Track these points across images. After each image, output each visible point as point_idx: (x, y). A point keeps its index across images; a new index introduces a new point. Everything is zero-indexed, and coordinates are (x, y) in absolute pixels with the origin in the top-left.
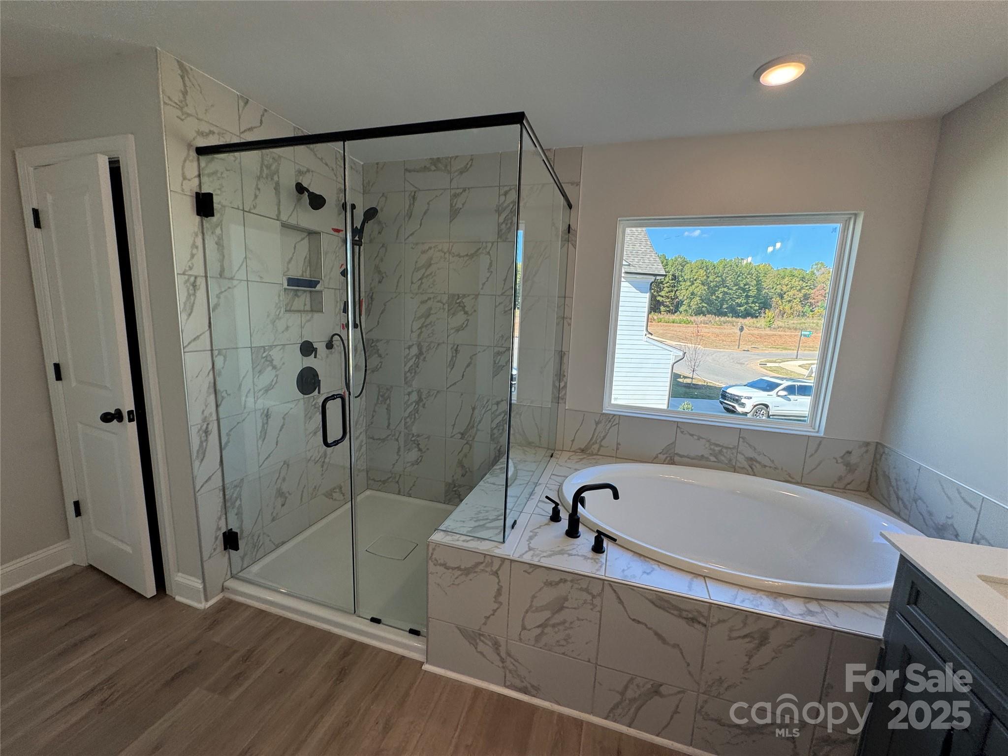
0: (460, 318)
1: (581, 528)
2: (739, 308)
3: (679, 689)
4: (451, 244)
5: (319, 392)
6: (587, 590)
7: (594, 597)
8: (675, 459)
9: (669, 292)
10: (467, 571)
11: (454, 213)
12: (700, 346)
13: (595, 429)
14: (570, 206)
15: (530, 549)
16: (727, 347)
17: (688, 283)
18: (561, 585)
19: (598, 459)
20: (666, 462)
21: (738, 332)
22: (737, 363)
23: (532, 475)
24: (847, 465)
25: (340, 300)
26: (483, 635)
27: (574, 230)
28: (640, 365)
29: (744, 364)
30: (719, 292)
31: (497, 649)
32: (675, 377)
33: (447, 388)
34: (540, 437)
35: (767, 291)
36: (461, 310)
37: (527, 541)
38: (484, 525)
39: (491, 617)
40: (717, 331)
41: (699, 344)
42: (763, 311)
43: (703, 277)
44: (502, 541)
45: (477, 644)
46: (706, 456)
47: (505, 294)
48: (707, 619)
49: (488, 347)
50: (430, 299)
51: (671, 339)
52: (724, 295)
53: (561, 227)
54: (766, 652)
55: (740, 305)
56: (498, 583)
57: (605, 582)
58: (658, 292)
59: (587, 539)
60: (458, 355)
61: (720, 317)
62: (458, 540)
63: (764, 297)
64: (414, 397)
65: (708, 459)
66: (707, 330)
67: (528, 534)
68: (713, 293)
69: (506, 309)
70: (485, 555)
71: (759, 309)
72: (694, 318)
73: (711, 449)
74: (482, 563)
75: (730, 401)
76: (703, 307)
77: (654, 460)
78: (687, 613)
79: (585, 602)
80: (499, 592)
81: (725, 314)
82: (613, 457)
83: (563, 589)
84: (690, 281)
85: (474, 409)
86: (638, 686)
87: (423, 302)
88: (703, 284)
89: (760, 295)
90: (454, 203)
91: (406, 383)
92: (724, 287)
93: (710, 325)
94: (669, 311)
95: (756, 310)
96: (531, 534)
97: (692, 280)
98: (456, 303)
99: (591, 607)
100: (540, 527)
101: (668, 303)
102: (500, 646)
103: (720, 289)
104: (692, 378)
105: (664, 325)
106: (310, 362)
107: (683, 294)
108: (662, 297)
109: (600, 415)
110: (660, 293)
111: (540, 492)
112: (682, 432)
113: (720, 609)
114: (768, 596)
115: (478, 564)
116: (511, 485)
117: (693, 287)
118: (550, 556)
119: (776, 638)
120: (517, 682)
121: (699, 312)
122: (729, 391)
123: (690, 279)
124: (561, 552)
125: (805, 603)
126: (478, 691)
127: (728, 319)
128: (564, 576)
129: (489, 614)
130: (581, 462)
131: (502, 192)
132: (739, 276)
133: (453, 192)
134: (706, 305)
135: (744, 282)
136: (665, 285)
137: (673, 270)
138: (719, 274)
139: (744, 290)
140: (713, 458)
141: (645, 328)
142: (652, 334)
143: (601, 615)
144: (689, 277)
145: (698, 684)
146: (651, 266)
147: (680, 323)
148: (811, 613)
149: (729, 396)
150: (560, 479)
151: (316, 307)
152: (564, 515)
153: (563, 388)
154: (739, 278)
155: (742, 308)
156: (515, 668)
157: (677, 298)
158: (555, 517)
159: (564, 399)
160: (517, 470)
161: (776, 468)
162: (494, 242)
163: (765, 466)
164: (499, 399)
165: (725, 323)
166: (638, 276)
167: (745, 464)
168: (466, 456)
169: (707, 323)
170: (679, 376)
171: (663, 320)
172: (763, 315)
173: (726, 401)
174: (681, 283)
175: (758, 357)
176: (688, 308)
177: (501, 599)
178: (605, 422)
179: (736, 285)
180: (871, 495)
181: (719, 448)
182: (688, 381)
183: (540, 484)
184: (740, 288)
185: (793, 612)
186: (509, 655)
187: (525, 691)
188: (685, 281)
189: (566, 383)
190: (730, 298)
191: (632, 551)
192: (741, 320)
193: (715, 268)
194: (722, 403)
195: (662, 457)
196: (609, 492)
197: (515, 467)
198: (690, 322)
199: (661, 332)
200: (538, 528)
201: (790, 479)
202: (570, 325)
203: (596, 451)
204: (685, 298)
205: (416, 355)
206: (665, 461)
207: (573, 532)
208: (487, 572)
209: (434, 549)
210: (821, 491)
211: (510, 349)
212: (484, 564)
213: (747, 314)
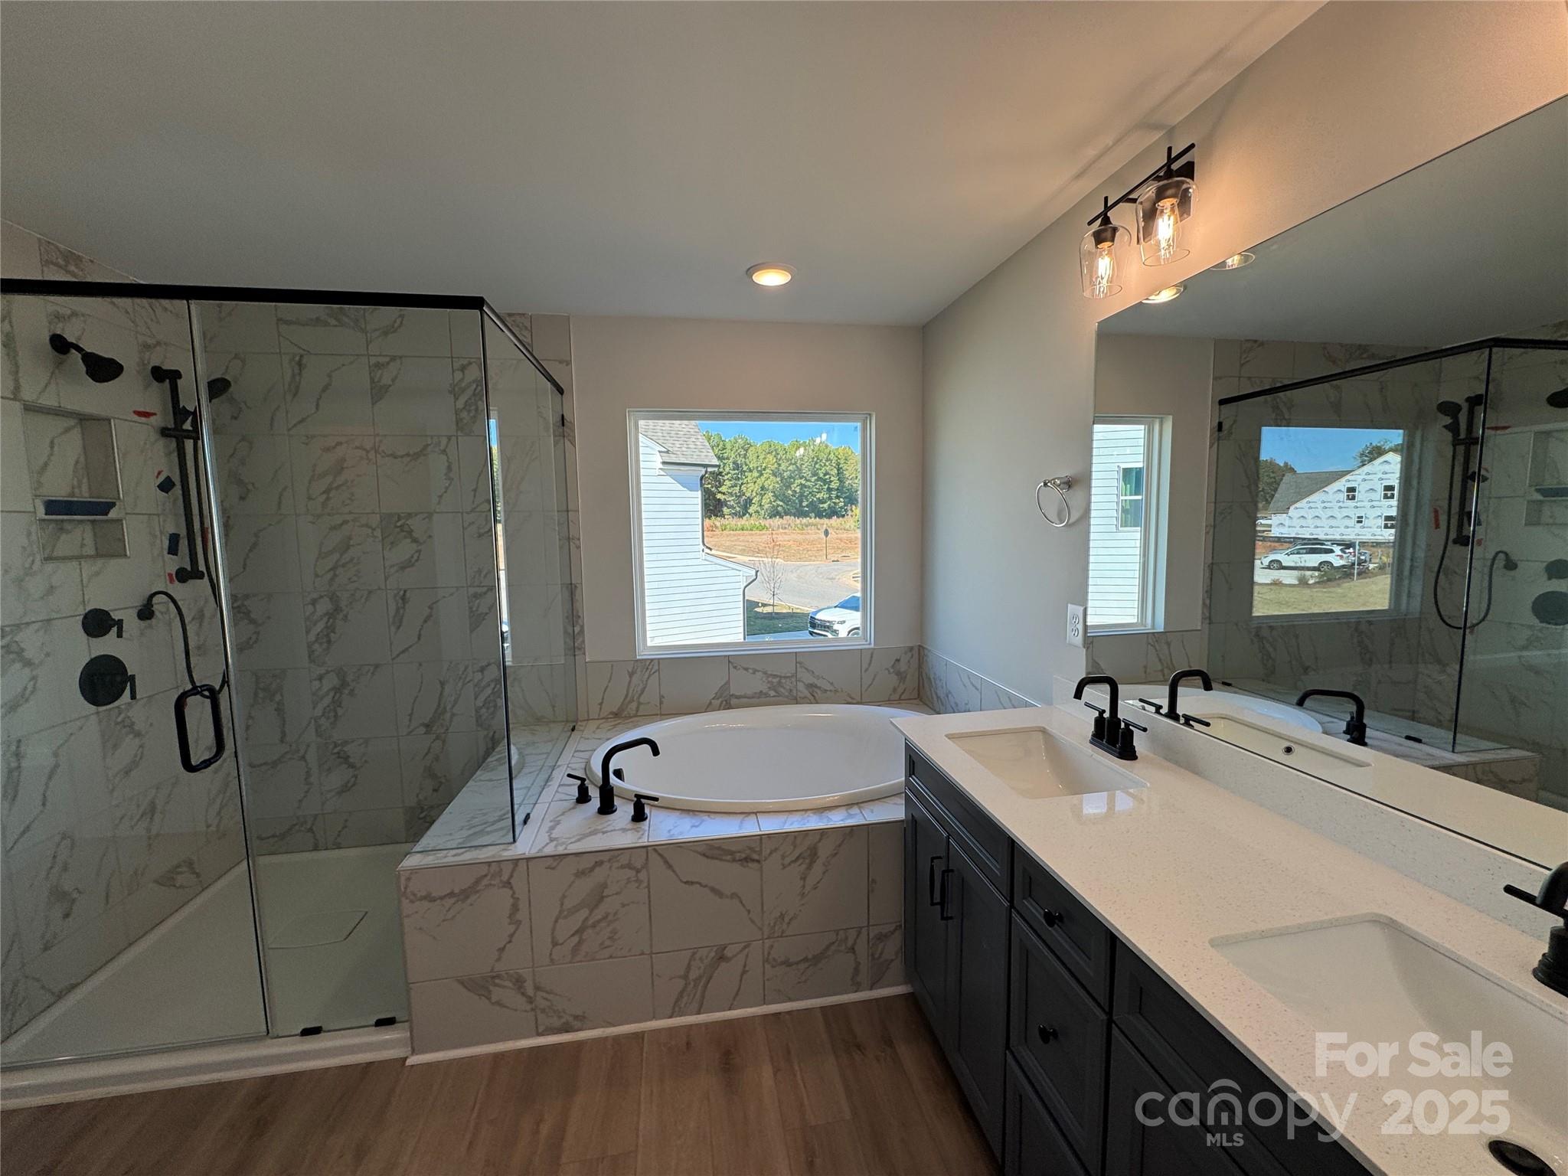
0: (405, 549)
1: (617, 801)
2: (821, 506)
3: (743, 944)
4: (377, 439)
5: (133, 696)
6: (629, 866)
7: (638, 871)
8: (732, 702)
9: (733, 487)
10: (465, 895)
11: (378, 392)
12: (778, 560)
13: (630, 682)
14: (561, 391)
15: (552, 840)
16: (813, 558)
17: (756, 474)
18: (597, 870)
19: (638, 721)
20: (722, 708)
21: (823, 536)
22: (827, 578)
23: (546, 758)
24: (898, 673)
25: (161, 533)
26: (498, 977)
27: (571, 422)
28: (700, 595)
29: (834, 579)
30: (795, 485)
31: (520, 987)
32: (750, 606)
33: (393, 659)
34: (554, 707)
35: (850, 482)
36: (405, 537)
37: (547, 832)
38: (482, 830)
39: (508, 946)
40: (800, 537)
41: (777, 558)
42: (849, 508)
43: (773, 465)
44: (512, 840)
45: (490, 992)
46: (764, 691)
47: (478, 510)
48: (760, 853)
49: (457, 588)
50: (345, 522)
51: (743, 552)
52: (801, 489)
53: (552, 418)
54: (818, 868)
55: (823, 502)
56: (512, 896)
57: (649, 848)
58: (717, 487)
59: (624, 810)
60: (407, 606)
61: (801, 519)
62: (445, 857)
63: (848, 490)
64: (331, 681)
65: (767, 695)
66: (787, 538)
67: (548, 824)
68: (789, 487)
69: (482, 531)
70: (489, 863)
71: (845, 506)
72: (769, 522)
73: (769, 682)
74: (486, 876)
75: (822, 630)
76: (778, 506)
77: (708, 708)
78: (739, 854)
79: (629, 880)
80: (515, 908)
81: (805, 515)
82: (657, 715)
83: (600, 874)
84: (758, 471)
85: (442, 684)
86: (701, 959)
87: (333, 528)
88: (774, 474)
89: (843, 487)
90: (378, 376)
91: (312, 660)
92: (801, 478)
93: (791, 530)
94: (735, 514)
95: (841, 508)
96: (552, 824)
97: (759, 469)
98: (396, 527)
99: (637, 885)
100: (563, 814)
101: (732, 503)
102: (525, 982)
103: (796, 481)
104: (773, 605)
105: (730, 534)
106: (107, 645)
107: (750, 489)
108: (724, 494)
109: (633, 662)
110: (720, 489)
111: (560, 775)
112: (735, 667)
113: (769, 837)
114: (814, 813)
115: (478, 881)
116: (516, 776)
117: (763, 478)
118: (579, 840)
119: (824, 851)
120: (556, 1022)
121: (775, 513)
122: (820, 616)
123: (757, 467)
124: (594, 833)
125: (847, 810)
126: (498, 1057)
127: (810, 521)
128: (600, 857)
129: (504, 943)
130: (615, 729)
131: (457, 365)
132: (816, 463)
133: (373, 360)
134: (781, 503)
135: (823, 470)
136: (726, 477)
137: (733, 456)
138: (793, 461)
139: (825, 482)
140: (772, 693)
141: (701, 540)
142: (711, 549)
143: (649, 892)
144: (755, 466)
145: (761, 929)
146: (699, 453)
147: (751, 530)
148: (850, 816)
149: (819, 622)
150: (585, 755)
151: (111, 548)
152: (594, 793)
153: (578, 633)
154: (817, 466)
155: (825, 506)
156: (548, 1003)
157: (744, 494)
158: (583, 797)
159: (582, 649)
160: (523, 756)
161: (836, 691)
162: (451, 436)
163: (826, 691)
164: (484, 664)
165: (807, 526)
166: (682, 468)
167: (806, 693)
168: (437, 759)
169: (785, 528)
170: (756, 604)
171: (728, 527)
172: (850, 513)
173: (815, 631)
174: (746, 474)
175: (849, 569)
176: (758, 508)
177: (519, 916)
178: (642, 671)
179: (814, 475)
180: (921, 700)
181: (778, 679)
182: (769, 609)
183: (559, 766)
184: (819, 479)
185: (838, 820)
186: (537, 988)
187: (566, 1028)
188: (751, 471)
189: (582, 627)
190: (810, 493)
191: (678, 810)
192: (825, 521)
193: (786, 452)
194: (811, 633)
195: (717, 702)
196: (646, 748)
197: (520, 754)
198: (764, 528)
199: (728, 544)
200: (561, 815)
201: (850, 700)
202: (578, 547)
203: (634, 712)
204: (754, 494)
205: (327, 614)
206: (720, 706)
207: (607, 807)
208: (494, 885)
209: (408, 879)
210: (879, 706)
211: (493, 588)
212: (489, 877)
213: (833, 513)
